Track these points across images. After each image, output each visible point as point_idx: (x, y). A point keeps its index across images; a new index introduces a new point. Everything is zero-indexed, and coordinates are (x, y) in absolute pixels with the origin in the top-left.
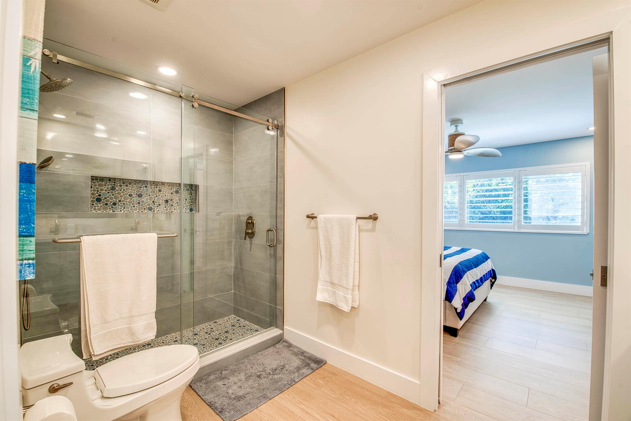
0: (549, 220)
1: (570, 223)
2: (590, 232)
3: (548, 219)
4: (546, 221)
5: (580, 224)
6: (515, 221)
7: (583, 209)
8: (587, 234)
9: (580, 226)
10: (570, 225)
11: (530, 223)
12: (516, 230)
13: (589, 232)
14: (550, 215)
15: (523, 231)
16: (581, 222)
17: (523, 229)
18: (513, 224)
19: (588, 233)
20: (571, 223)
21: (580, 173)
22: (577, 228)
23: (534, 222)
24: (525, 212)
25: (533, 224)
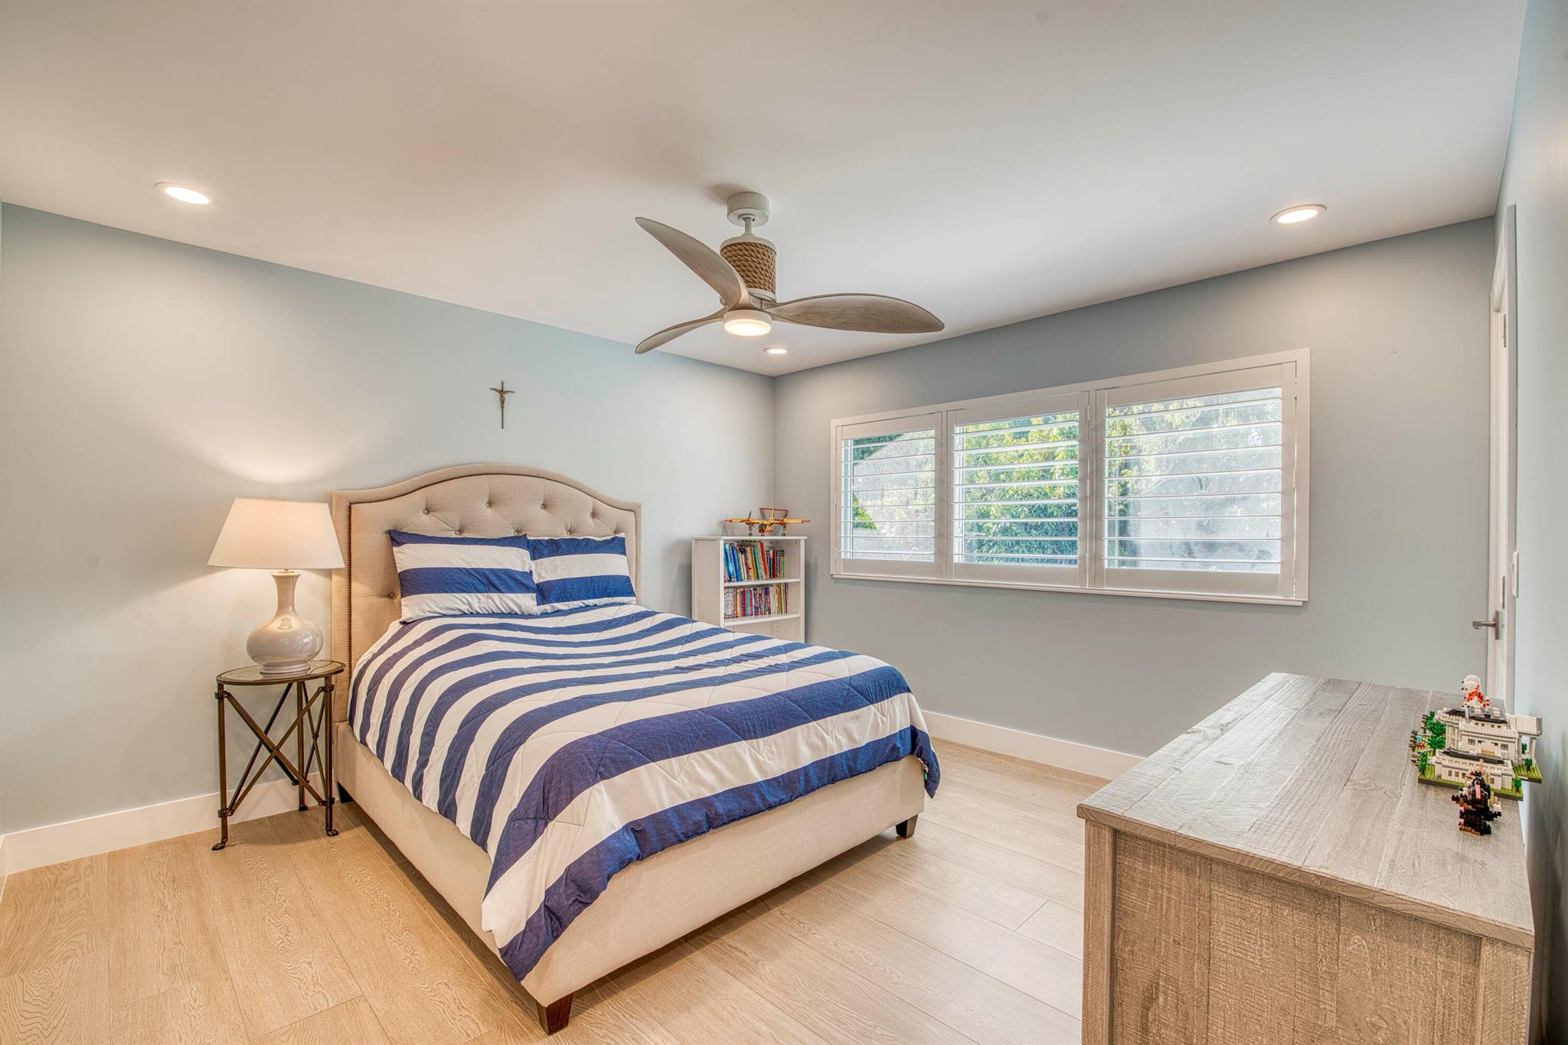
0: (1190, 554)
1: (1253, 567)
2: (1309, 598)
3: (1188, 549)
4: (1182, 556)
5: (1276, 570)
6: (1083, 558)
7: (1286, 516)
8: (1301, 604)
9: (1278, 575)
10: (1254, 571)
11: (1134, 563)
12: (1088, 588)
13: (1307, 600)
14: (1194, 536)
15: (1108, 589)
16: (1282, 563)
17: (1107, 586)
18: (1080, 567)
19: (1304, 602)
20: (1256, 567)
21: (1280, 389)
22: (1268, 583)
23: (1146, 562)
24: (1123, 528)
25: (1143, 566)
